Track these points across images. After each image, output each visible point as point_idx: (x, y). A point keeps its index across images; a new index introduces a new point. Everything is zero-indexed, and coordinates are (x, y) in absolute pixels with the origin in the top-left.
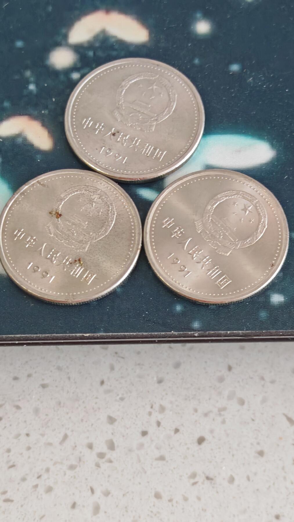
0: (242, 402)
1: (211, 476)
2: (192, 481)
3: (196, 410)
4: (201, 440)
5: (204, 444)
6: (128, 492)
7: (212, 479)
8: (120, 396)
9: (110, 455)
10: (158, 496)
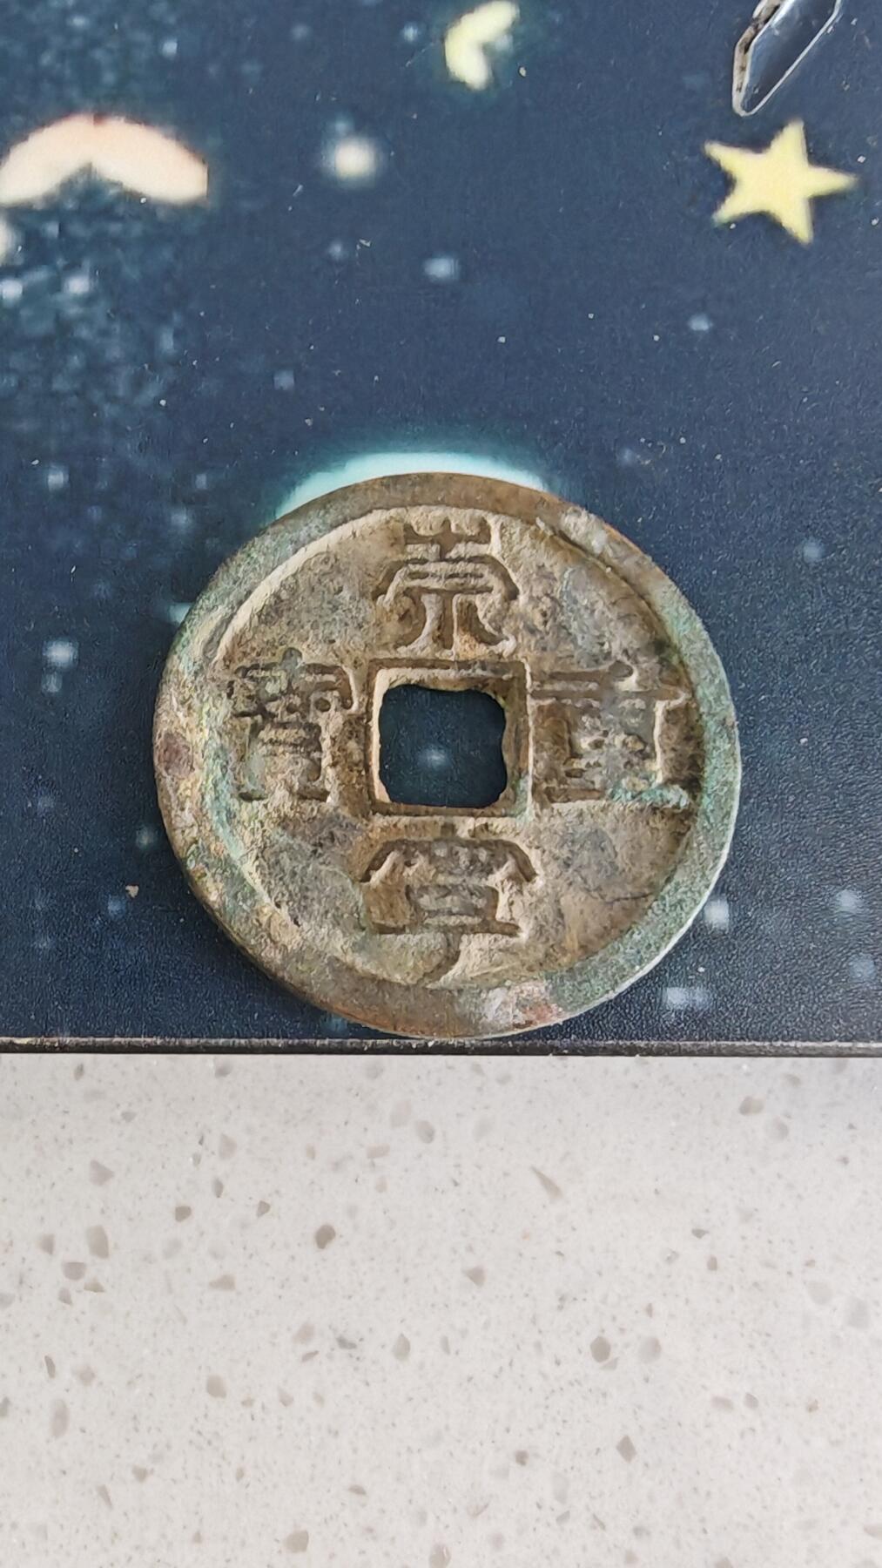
0: (428, 1134)
1: (351, 1337)
2: (303, 1349)
3: (311, 1153)
4: (325, 1237)
5: (334, 1246)
6: (140, 1376)
7: (353, 1346)
8: (124, 1108)
9: (98, 1269)
10: (215, 1388)
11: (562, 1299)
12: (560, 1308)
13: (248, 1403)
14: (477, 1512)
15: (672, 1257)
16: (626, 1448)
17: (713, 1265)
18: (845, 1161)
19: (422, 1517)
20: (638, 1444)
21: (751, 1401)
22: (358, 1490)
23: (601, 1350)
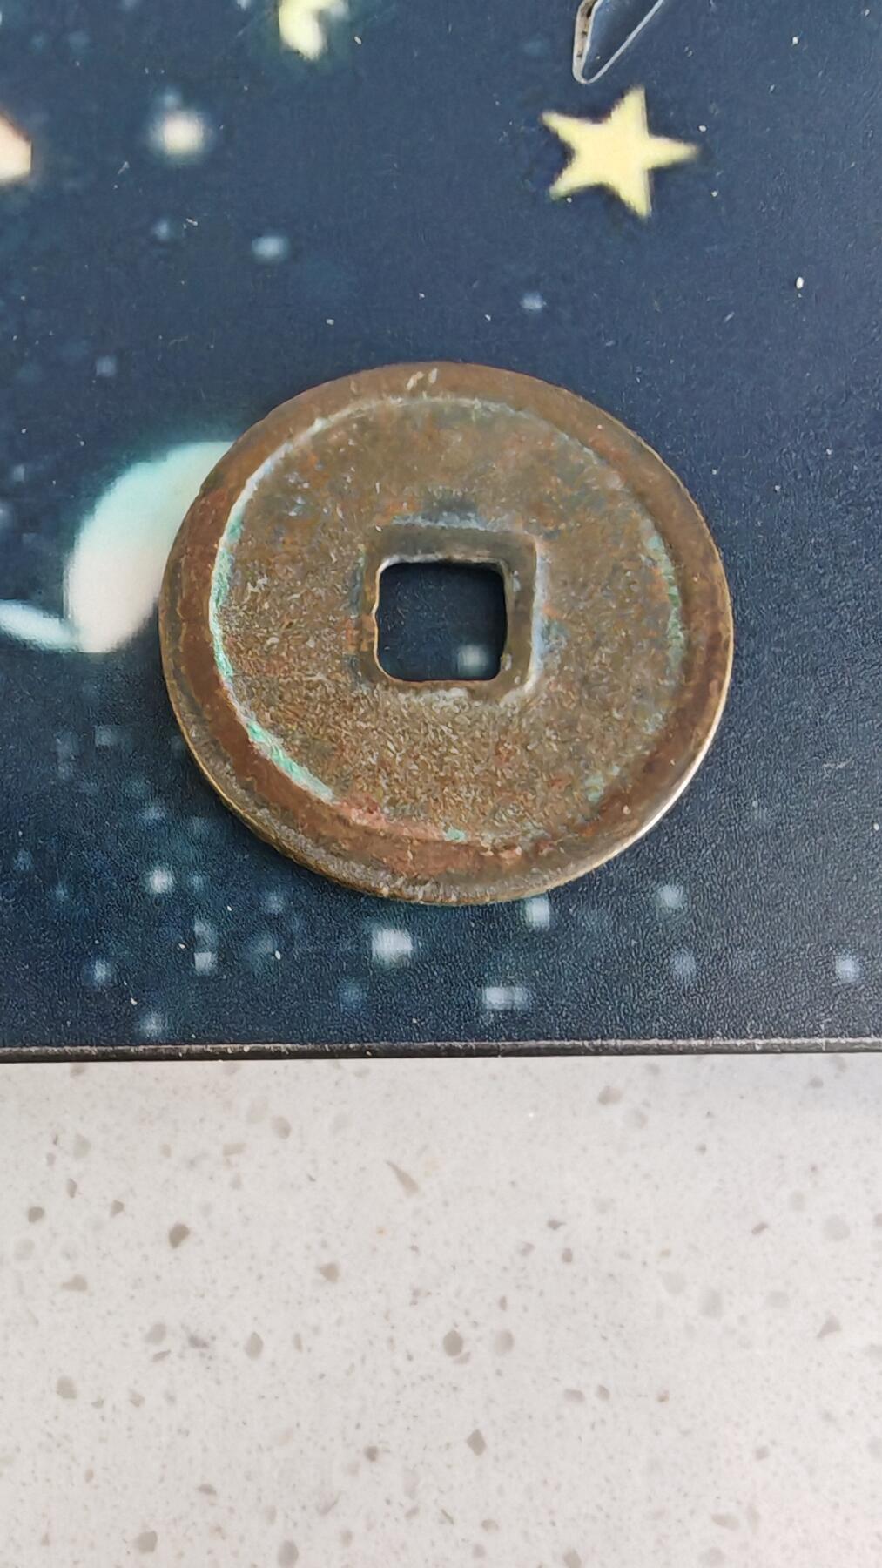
0: (284, 1130)
1: (203, 1335)
2: (155, 1349)
3: (166, 1151)
4: (178, 1235)
5: (187, 1245)
7: (205, 1345)
10: (66, 1390)
11: (416, 1293)
12: (414, 1303)
13: (99, 1404)
14: (326, 1510)
15: (527, 1249)
16: (477, 1442)
17: (567, 1257)
18: (703, 1149)
19: (271, 1515)
20: (489, 1437)
21: (603, 1392)
22: (207, 1490)
23: (454, 1344)
